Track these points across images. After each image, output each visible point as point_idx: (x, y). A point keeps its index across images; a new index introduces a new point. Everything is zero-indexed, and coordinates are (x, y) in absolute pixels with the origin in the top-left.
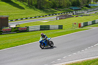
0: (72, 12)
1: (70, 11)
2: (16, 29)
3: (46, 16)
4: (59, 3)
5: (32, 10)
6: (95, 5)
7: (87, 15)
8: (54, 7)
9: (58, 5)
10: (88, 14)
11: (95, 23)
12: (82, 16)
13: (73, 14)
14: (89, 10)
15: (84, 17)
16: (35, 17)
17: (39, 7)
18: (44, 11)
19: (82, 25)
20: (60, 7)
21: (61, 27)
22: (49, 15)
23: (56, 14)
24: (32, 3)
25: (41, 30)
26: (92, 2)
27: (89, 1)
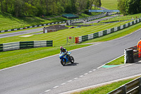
0: (66, 21)
1: (62, 21)
3: (28, 27)
4: (47, 9)
5: (7, 20)
6: (98, 11)
7: (86, 26)
8: (40, 14)
9: (45, 11)
10: (88, 23)
11: (98, 37)
12: (80, 26)
13: (67, 24)
14: (90, 17)
15: (82, 28)
16: (12, 30)
17: (17, 14)
18: (25, 20)
19: (80, 40)
20: (49, 14)
21: (50, 44)
22: (33, 26)
23: (43, 25)
24: (6, 9)
25: (21, 48)
26: (93, 7)
27: (89, 5)
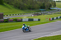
2: (16, 20)
3: (25, 14)
7: (50, 14)
13: (42, 13)
16: (19, 14)
18: (24, 11)
22: (27, 13)
23: (31, 13)
25: (29, 21)
26: (52, 7)
27: (50, 6)
